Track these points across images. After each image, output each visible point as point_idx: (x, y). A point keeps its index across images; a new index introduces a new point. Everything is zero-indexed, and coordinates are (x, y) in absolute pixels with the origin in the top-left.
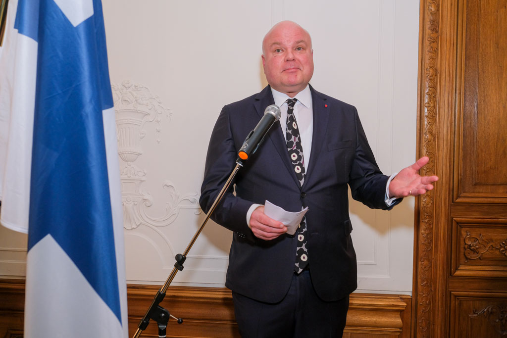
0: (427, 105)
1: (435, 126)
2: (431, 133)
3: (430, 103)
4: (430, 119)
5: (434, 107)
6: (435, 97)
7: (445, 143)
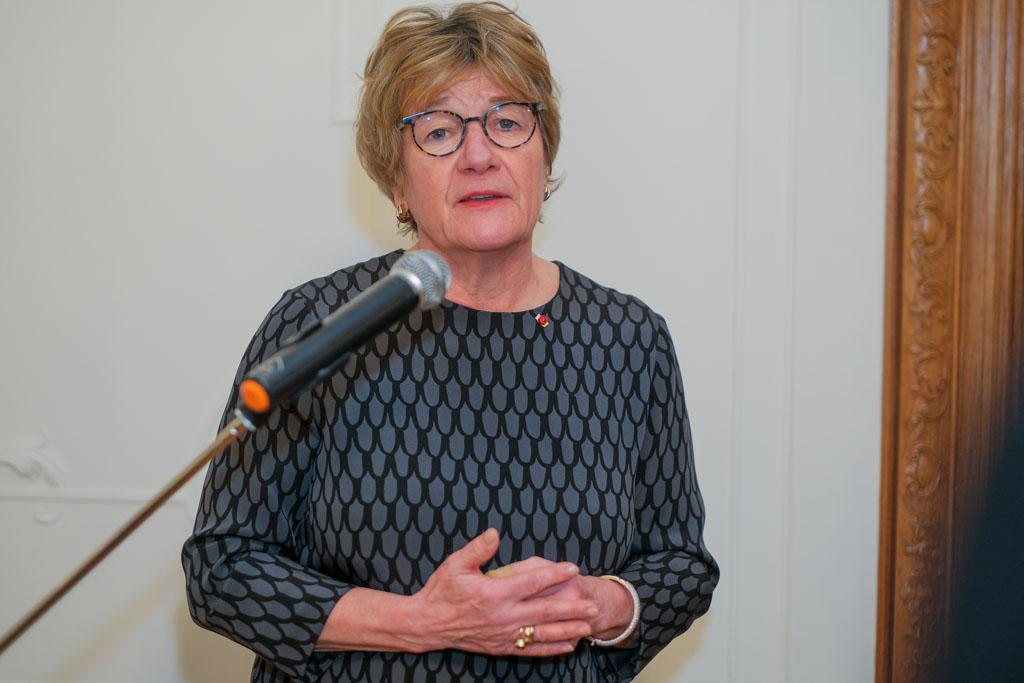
0: (919, 104)
1: (955, 184)
2: (935, 210)
3: (932, 96)
4: (933, 155)
5: (950, 109)
6: (950, 72)
7: (991, 249)
